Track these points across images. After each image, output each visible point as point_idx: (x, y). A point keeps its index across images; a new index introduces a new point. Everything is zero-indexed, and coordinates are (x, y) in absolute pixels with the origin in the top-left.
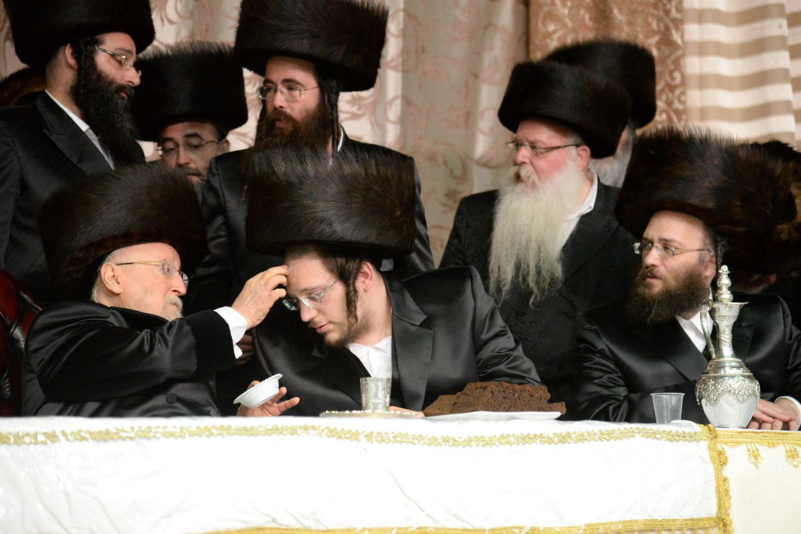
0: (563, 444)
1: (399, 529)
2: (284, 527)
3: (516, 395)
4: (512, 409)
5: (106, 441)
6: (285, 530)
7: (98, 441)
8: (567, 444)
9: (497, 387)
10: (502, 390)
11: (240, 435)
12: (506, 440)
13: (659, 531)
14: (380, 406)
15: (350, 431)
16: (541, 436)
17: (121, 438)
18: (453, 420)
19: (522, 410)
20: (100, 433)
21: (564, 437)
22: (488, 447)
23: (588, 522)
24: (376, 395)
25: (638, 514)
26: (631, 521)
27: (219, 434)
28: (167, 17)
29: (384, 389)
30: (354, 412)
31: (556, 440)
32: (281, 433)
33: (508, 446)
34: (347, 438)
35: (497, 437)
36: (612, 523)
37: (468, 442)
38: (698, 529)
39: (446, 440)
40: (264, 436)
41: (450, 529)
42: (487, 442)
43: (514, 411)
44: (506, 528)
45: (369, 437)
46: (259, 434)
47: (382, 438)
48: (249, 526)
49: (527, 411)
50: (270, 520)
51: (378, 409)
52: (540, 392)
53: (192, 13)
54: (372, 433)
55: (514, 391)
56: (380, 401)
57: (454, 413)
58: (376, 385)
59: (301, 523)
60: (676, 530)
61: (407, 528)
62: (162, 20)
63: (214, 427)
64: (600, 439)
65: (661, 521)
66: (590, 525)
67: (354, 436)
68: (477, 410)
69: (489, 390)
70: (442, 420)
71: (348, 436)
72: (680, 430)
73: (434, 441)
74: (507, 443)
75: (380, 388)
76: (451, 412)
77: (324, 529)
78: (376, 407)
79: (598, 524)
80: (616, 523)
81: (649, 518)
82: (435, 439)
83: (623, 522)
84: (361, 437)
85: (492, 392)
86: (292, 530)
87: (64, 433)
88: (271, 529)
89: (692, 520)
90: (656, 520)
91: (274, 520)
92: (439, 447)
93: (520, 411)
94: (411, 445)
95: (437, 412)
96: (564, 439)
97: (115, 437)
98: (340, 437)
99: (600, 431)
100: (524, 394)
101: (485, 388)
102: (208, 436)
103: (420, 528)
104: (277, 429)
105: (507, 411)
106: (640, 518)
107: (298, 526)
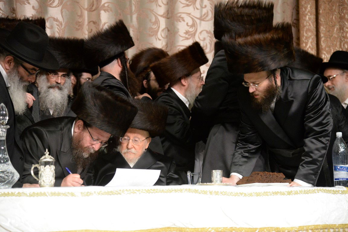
0: (289, 195)
1: (224, 228)
2: (178, 227)
3: (271, 176)
4: (269, 182)
5: (111, 195)
6: (178, 228)
7: (108, 195)
8: (291, 195)
9: (263, 173)
10: (265, 174)
11: (161, 192)
12: (266, 194)
13: (329, 229)
14: (218, 181)
15: (204, 191)
16: (281, 193)
17: (116, 194)
18: (245, 186)
19: (273, 182)
20: (108, 192)
21: (290, 193)
22: (259, 196)
23: (300, 226)
24: (217, 177)
25: (321, 222)
26: (317, 225)
27: (153, 192)
28: (158, 38)
29: (220, 175)
30: (208, 183)
31: (286, 194)
32: (177, 192)
33: (267, 196)
34: (203, 193)
35: (262, 193)
36: (309, 226)
37: (251, 195)
38: (346, 228)
39: (241, 194)
40: (170, 193)
41: (244, 228)
42: (258, 194)
43: (270, 183)
44: (266, 228)
45: (211, 193)
46: (168, 192)
47: (217, 193)
48: (165, 227)
49: (275, 182)
50: (173, 224)
51: (218, 182)
52: (281, 175)
53: (167, 36)
54: (212, 191)
55: (270, 175)
56: (218, 179)
57: (247, 183)
58: (217, 173)
59: (185, 226)
60: (336, 228)
61: (227, 228)
62: (156, 39)
63: (151, 190)
64: (304, 193)
65: (330, 225)
66: (300, 227)
67: (205, 193)
68: (255, 182)
69: (260, 174)
70: (241, 186)
71: (203, 192)
72: (338, 189)
73: (237, 194)
74: (267, 195)
75: (218, 174)
76: (246, 183)
77: (194, 228)
78: (216, 182)
79: (304, 226)
80: (311, 226)
81: (325, 224)
82: (237, 193)
83: (314, 226)
84: (208, 193)
85: (261, 176)
86: (181, 228)
87: (95, 192)
88: (173, 228)
89: (342, 225)
90: (328, 225)
91: (174, 225)
92: (239, 196)
93: (272, 183)
94: (228, 196)
95: (241, 183)
96: (289, 193)
97: (114, 193)
98: (200, 193)
99: (305, 190)
100: (274, 176)
101: (258, 174)
102: (149, 193)
103: (232, 228)
104: (175, 190)
105: (267, 183)
106: (321, 224)
107: (184, 227)
